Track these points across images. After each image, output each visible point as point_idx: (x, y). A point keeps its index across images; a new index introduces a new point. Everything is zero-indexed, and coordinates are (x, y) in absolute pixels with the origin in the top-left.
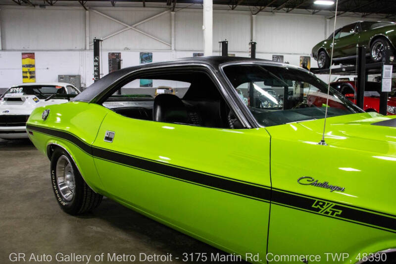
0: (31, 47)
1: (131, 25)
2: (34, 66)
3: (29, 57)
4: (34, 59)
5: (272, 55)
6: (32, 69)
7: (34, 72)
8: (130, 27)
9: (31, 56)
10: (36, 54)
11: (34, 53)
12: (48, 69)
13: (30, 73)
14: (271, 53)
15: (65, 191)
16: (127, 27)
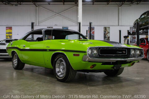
0: (10, 24)
1: (58, 14)
2: (11, 33)
3: (9, 29)
4: (11, 29)
5: (130, 27)
6: (10, 35)
7: (12, 36)
8: (57, 15)
9: (11, 28)
10: (13, 27)
11: (12, 27)
12: (18, 34)
13: (10, 36)
14: (129, 26)
15: (15, 64)
16: (56, 15)
